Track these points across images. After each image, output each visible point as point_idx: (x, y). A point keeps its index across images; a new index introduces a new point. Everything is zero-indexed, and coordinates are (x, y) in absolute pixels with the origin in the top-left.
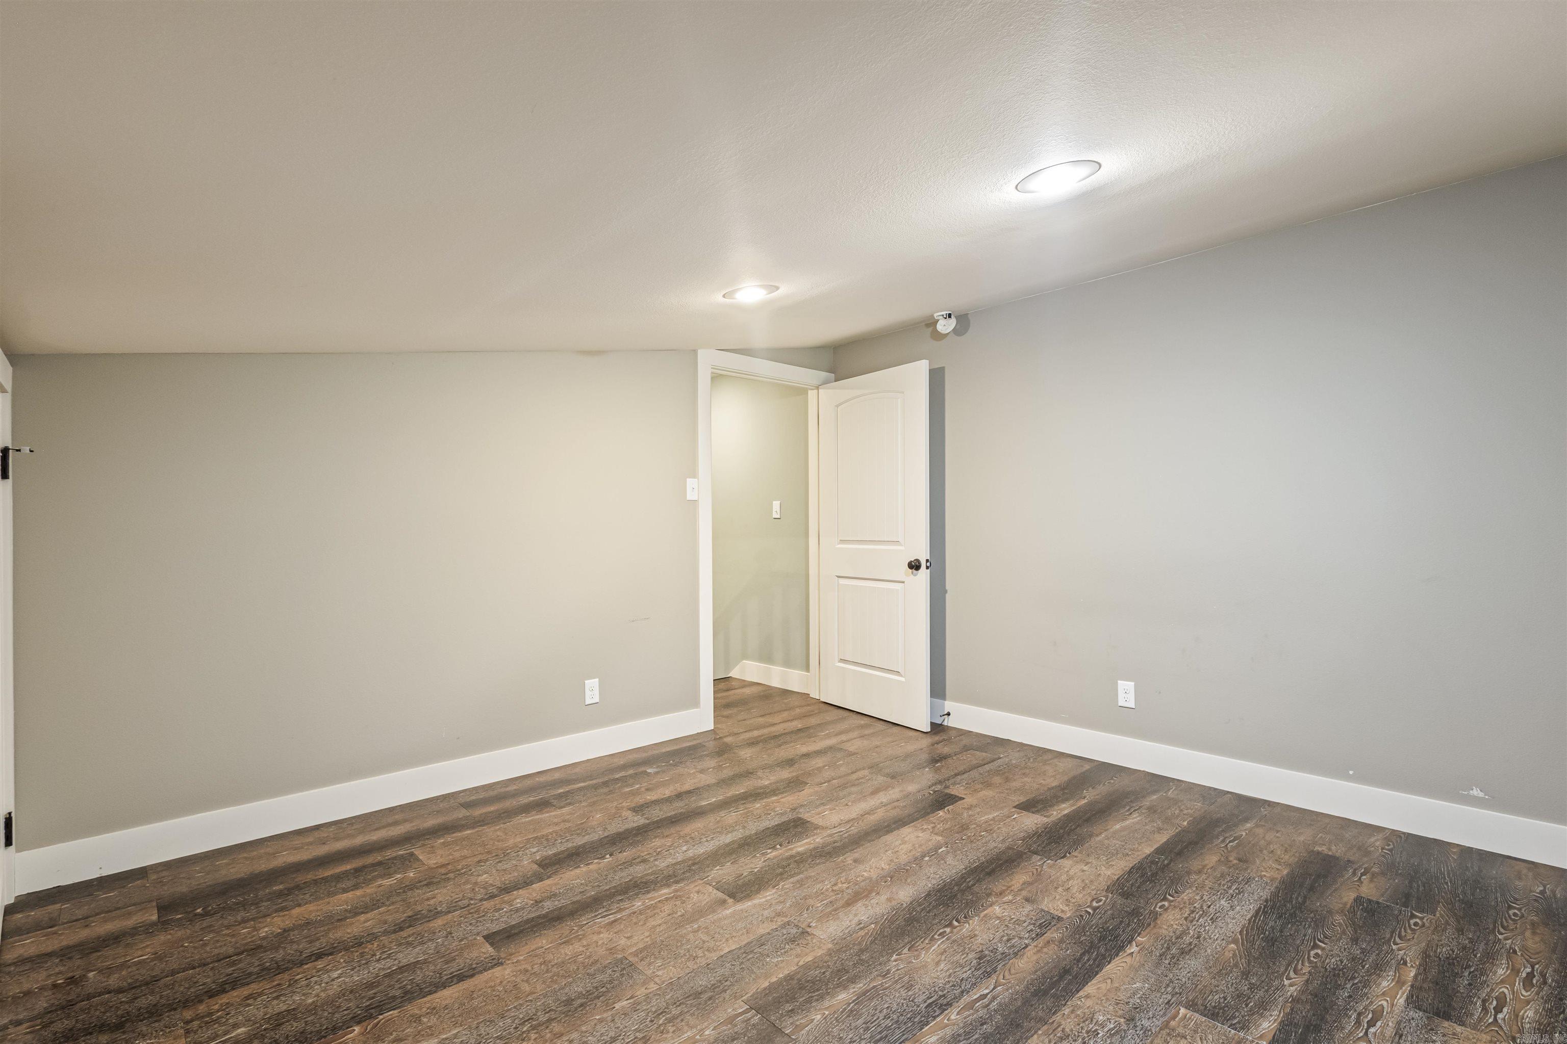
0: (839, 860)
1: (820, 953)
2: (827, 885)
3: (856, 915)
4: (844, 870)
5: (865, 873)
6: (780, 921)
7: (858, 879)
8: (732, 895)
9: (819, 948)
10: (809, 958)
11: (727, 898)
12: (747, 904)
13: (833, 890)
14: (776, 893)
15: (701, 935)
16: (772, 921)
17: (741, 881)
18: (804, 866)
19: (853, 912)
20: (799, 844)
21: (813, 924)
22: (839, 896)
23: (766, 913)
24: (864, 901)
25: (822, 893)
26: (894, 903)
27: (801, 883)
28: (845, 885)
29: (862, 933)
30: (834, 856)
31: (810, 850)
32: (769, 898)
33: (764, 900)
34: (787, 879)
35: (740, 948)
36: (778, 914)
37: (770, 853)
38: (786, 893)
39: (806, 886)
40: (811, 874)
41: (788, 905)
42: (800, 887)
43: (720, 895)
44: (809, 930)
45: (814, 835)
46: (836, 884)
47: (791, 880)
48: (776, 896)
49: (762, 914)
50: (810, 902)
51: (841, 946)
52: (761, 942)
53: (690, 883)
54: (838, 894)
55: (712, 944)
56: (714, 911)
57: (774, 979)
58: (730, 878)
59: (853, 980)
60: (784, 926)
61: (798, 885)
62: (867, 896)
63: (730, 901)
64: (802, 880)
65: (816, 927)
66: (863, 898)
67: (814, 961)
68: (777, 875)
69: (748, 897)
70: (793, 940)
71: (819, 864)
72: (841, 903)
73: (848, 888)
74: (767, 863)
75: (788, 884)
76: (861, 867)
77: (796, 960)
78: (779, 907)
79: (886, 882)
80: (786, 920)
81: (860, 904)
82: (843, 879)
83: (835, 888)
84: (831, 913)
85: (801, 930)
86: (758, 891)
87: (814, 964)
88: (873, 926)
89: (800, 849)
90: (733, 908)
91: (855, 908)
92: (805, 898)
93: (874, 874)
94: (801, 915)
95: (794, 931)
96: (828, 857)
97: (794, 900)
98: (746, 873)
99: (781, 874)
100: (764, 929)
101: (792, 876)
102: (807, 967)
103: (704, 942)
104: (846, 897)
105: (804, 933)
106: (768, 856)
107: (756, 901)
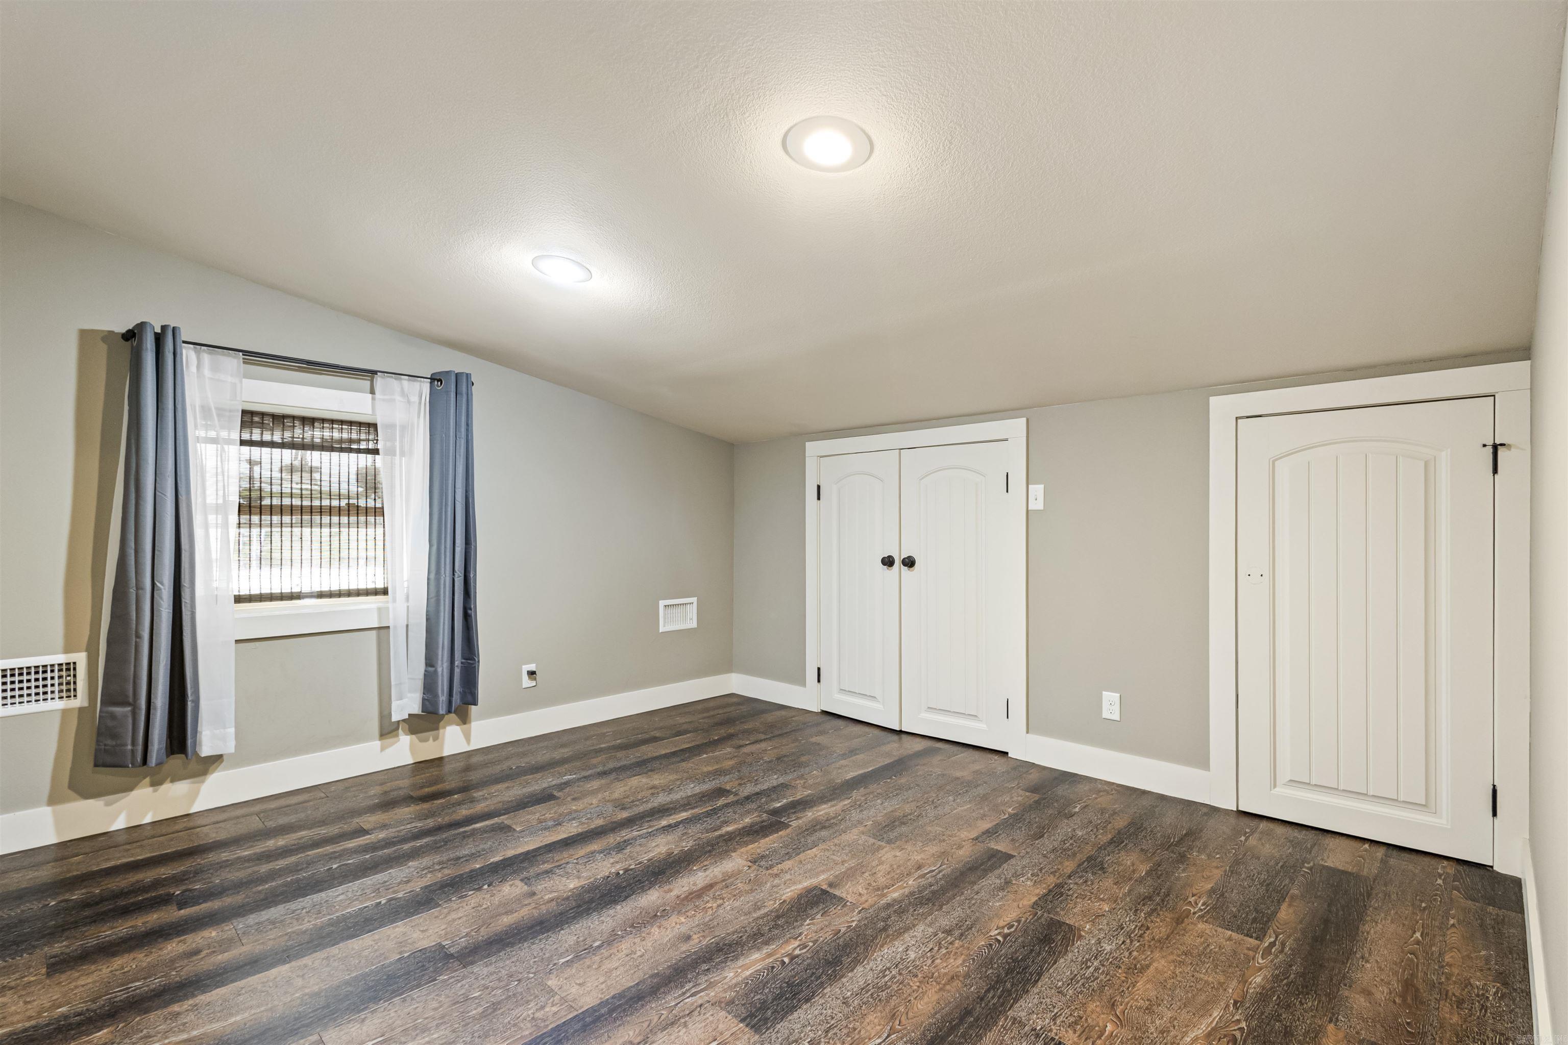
0: (708, 939)
1: (743, 850)
2: (728, 905)
3: (707, 876)
4: (705, 924)
5: (683, 920)
6: (775, 870)
7: (693, 913)
8: (825, 892)
9: (742, 853)
10: (751, 846)
11: (828, 889)
12: (807, 884)
13: (723, 899)
14: (782, 896)
15: (837, 859)
16: (782, 870)
17: (820, 908)
18: (752, 928)
19: (708, 878)
20: (758, 966)
21: (746, 868)
22: (718, 893)
23: (788, 876)
24: (695, 888)
25: (735, 896)
26: (666, 888)
27: (757, 908)
28: (709, 905)
29: (705, 863)
30: (714, 945)
31: (743, 954)
32: (788, 890)
33: (792, 888)
34: (772, 911)
35: (804, 851)
36: (777, 875)
37: (795, 948)
38: (771, 896)
39: (751, 904)
40: (745, 917)
41: (769, 884)
42: (757, 902)
43: (837, 892)
44: (750, 864)
45: (736, 985)
46: (719, 906)
47: (766, 910)
48: (781, 892)
49: (791, 875)
50: (747, 887)
51: (725, 854)
52: (788, 856)
53: (875, 905)
54: (719, 895)
55: (827, 853)
56: (836, 877)
57: (776, 835)
58: (835, 911)
59: (721, 836)
60: (771, 867)
61: (759, 903)
62: (691, 894)
63: (824, 887)
64: (755, 911)
65: (744, 866)
66: (695, 892)
67: (747, 845)
68: (782, 916)
69: (809, 891)
70: (763, 857)
71: (733, 933)
72: (717, 887)
73: (708, 902)
74: (798, 932)
75: (771, 905)
76: (684, 929)
77: (760, 845)
78: (777, 881)
79: (665, 910)
80: (770, 871)
81: (699, 886)
82: (710, 912)
83: (721, 901)
84: (727, 881)
85: (757, 864)
86: (800, 897)
87: (746, 844)
88: (695, 868)
89: (756, 956)
90: (820, 880)
91: (706, 882)
92: (752, 891)
93: (674, 918)
94: (757, 876)
95: (763, 863)
96: (721, 944)
97: (763, 889)
98: (817, 917)
99: (778, 917)
100: (787, 864)
101: (766, 915)
102: (753, 842)
103: (834, 855)
104: (711, 893)
105: (754, 862)
106: (797, 943)
107: (800, 886)
